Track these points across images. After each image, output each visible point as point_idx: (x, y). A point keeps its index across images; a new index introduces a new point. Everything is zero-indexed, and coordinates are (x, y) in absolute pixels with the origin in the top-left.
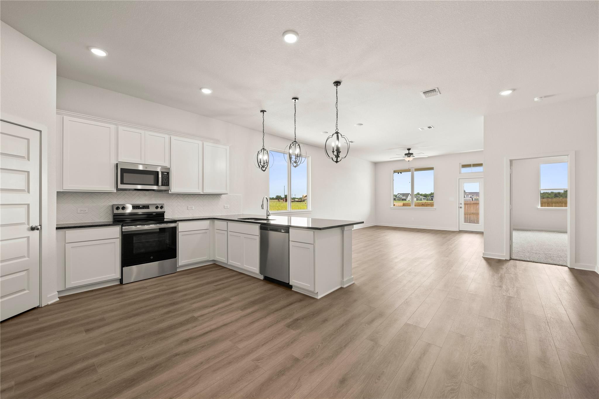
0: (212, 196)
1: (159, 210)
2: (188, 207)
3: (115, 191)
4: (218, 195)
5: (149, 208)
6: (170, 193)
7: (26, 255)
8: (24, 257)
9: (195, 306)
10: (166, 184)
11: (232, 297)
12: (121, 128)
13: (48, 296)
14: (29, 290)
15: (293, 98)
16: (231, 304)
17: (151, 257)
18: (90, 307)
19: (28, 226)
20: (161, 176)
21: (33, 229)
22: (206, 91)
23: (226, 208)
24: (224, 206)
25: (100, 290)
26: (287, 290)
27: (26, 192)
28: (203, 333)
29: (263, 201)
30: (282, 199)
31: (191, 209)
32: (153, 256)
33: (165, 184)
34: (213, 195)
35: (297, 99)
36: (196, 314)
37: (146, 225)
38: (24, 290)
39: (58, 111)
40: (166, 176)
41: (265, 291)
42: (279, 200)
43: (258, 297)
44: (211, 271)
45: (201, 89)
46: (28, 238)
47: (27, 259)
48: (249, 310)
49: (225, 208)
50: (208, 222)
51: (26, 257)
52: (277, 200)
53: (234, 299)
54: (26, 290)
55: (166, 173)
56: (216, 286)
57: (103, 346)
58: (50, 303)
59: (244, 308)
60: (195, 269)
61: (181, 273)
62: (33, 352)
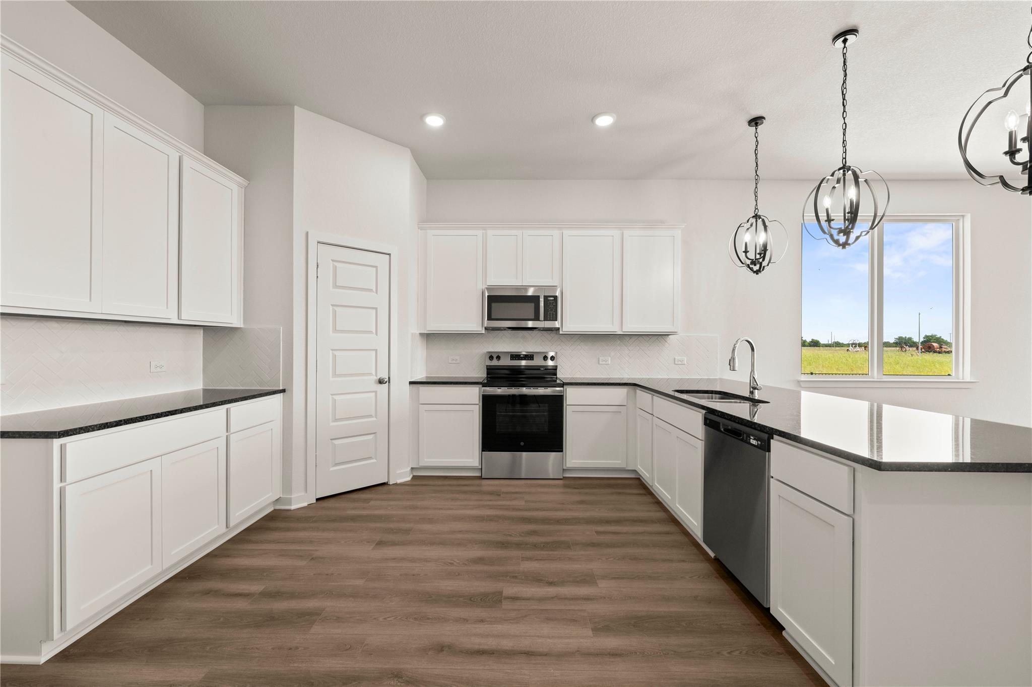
0: (647, 338)
1: (550, 363)
2: (599, 358)
3: (483, 332)
4: (661, 337)
5: (533, 360)
6: (561, 333)
7: (374, 415)
8: (370, 416)
9: (527, 566)
10: (553, 318)
11: (604, 577)
12: (490, 232)
13: (398, 472)
14: (376, 459)
15: (836, 38)
16: (587, 599)
17: (521, 442)
18: (419, 503)
19: (375, 378)
20: (543, 305)
21: (381, 382)
22: (604, 121)
23: (680, 363)
24: (675, 358)
25: (454, 479)
26: (765, 626)
27: (373, 333)
28: (477, 647)
29: (734, 350)
30: (912, 344)
31: (604, 363)
32: (524, 442)
33: (550, 318)
34: (650, 337)
35: (853, 31)
36: (510, 590)
37: (532, 388)
38: (370, 458)
39: (419, 226)
40: (553, 303)
41: (696, 598)
42: (902, 347)
43: (663, 609)
44: (619, 493)
45: (593, 119)
46: (376, 392)
47: (374, 419)
48: (611, 642)
49: (676, 363)
50: (623, 391)
51: (373, 417)
52: (898, 348)
53: (604, 586)
54: (373, 459)
55: (552, 298)
56: (598, 533)
57: (360, 582)
58: (399, 481)
59: (604, 627)
60: (596, 482)
61: (572, 482)
62: (316, 550)
